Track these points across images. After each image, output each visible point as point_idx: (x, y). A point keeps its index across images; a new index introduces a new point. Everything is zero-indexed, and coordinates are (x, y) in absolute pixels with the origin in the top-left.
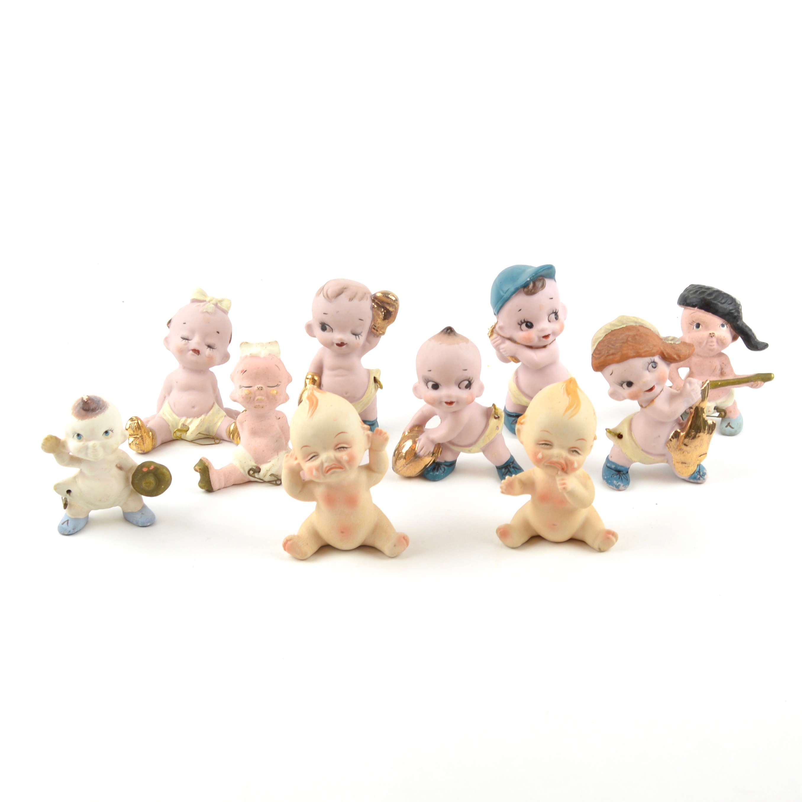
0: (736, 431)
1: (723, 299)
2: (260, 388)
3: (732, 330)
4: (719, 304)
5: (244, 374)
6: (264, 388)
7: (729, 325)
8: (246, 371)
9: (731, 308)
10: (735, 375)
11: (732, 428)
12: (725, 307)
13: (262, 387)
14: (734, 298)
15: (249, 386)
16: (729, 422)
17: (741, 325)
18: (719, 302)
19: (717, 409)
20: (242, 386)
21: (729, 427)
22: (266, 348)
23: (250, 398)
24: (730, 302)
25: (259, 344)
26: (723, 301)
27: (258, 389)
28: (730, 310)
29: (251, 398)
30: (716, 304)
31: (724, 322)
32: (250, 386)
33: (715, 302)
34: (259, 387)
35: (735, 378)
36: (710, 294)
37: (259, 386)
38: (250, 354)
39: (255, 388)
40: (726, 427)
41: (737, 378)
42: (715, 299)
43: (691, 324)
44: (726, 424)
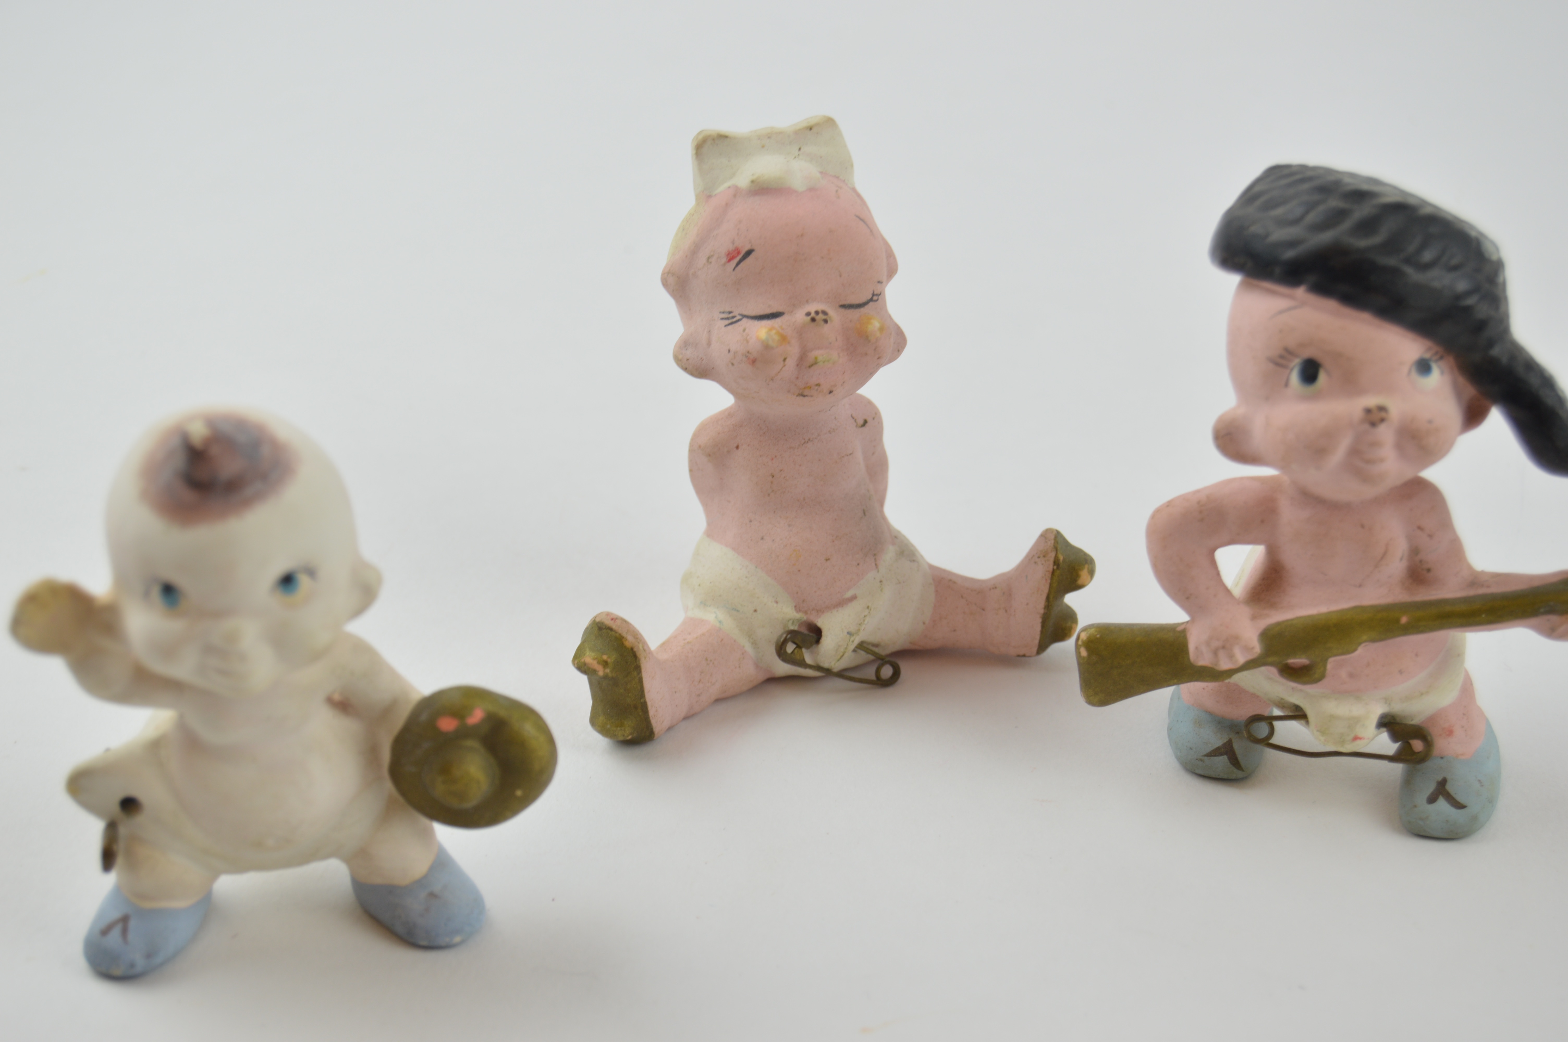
0: (1475, 818)
1: (1423, 246)
2: (817, 318)
3: (1461, 380)
4: (1409, 270)
5: (742, 264)
6: (832, 313)
7: (1450, 360)
8: (749, 253)
9: (1462, 286)
10: (1476, 579)
11: (1459, 806)
12: (1436, 284)
13: (824, 313)
14: (1473, 234)
15: (768, 311)
16: (1440, 778)
17: (1504, 360)
18: (1408, 261)
19: (1389, 723)
20: (736, 313)
21: (1442, 803)
22: (800, 149)
23: (785, 360)
24: (1454, 261)
25: (769, 138)
26: (1427, 256)
27: (813, 320)
28: (1459, 297)
29: (787, 360)
30: (1395, 272)
31: (1429, 349)
32: (774, 310)
33: (1391, 261)
34: (813, 314)
35: (1472, 592)
36: (1367, 226)
37: (812, 308)
38: (753, 182)
39: (799, 317)
40: (1432, 800)
41: (1481, 591)
42: (1392, 245)
43: (1280, 360)
44: (1431, 788)
